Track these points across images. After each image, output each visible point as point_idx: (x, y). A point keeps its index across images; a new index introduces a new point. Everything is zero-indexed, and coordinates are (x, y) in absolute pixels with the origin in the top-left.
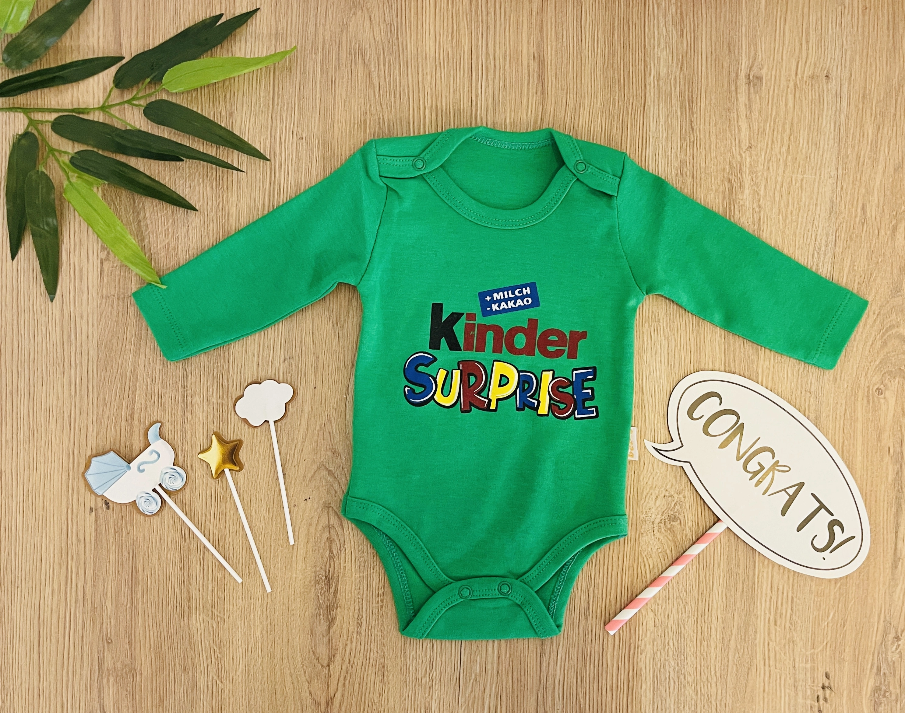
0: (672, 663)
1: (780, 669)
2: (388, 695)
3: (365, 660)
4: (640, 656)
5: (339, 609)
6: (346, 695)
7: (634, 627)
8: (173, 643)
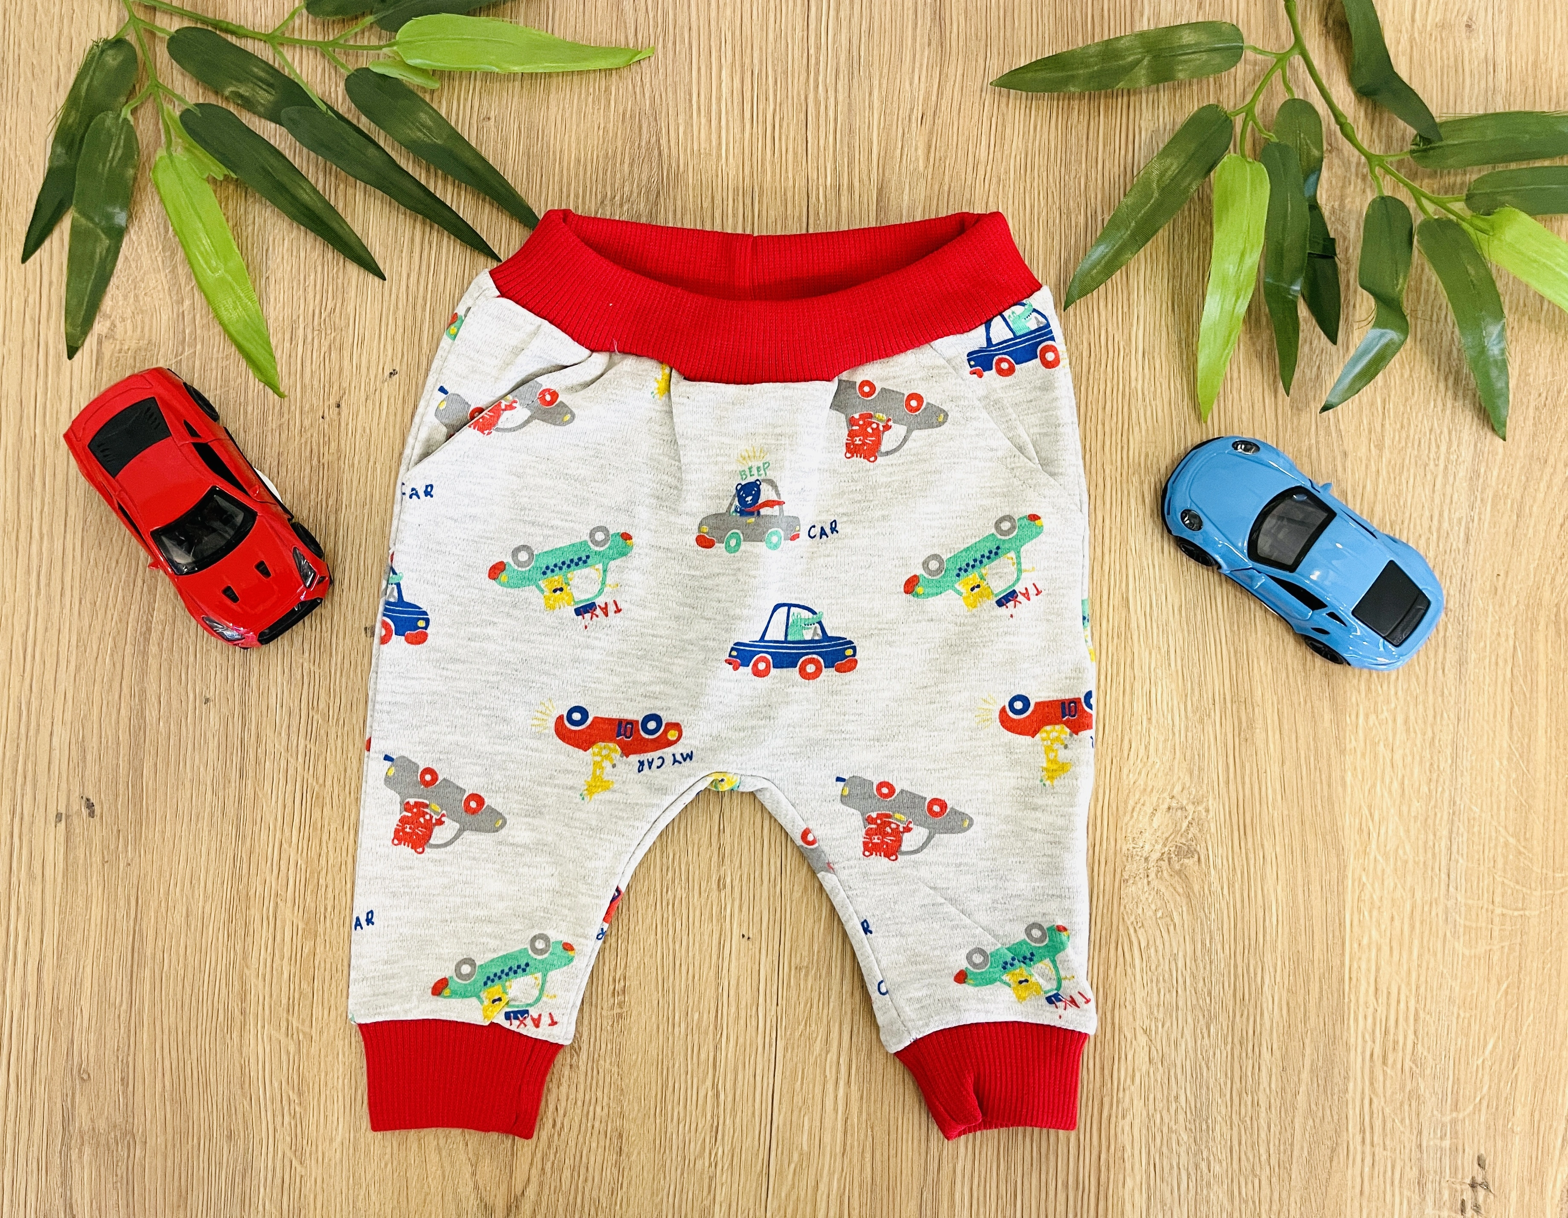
0: (1185, 1136)
1: (1393, 1150)
3: (584, 1120)
4: (1120, 1122)
6: (546, 1191)
7: (1110, 1063)
8: (207, 1084)
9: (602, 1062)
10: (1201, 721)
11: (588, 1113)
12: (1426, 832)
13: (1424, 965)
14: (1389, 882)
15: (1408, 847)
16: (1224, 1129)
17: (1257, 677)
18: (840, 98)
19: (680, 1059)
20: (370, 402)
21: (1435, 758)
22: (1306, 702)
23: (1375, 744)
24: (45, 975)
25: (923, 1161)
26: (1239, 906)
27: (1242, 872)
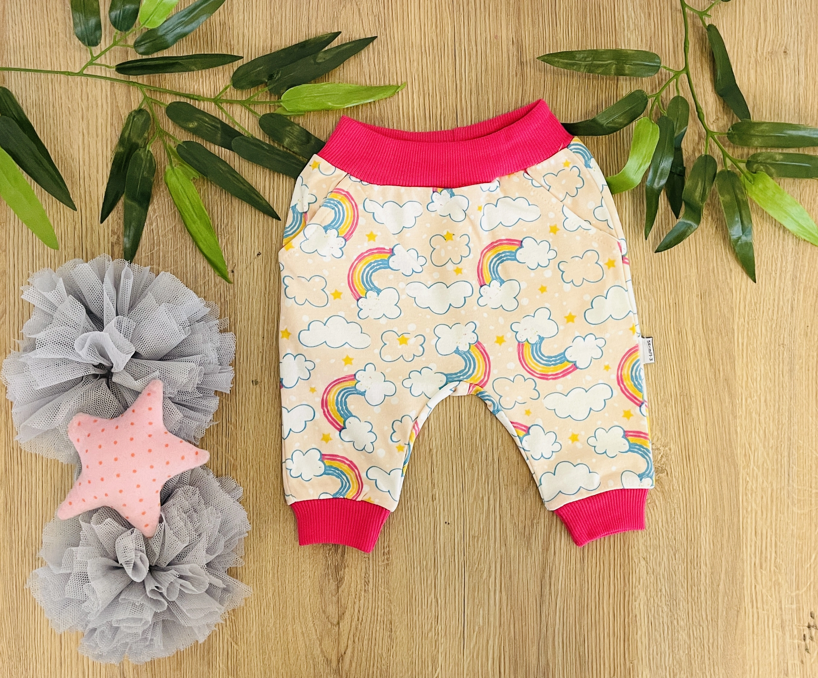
0: (665, 608)
1: (768, 611)
2: (396, 650)
3: (373, 617)
4: (634, 603)
5: (347, 570)
6: (356, 651)
7: (628, 575)
9: (380, 588)
10: (665, 406)
11: (374, 613)
12: (777, 455)
13: (779, 520)
14: (760, 480)
15: (769, 462)
17: (692, 383)
18: (473, 105)
19: (418, 585)
20: (248, 269)
21: (780, 418)
22: (716, 394)
23: (751, 413)
25: (539, 628)
26: (687, 495)
27: (689, 479)
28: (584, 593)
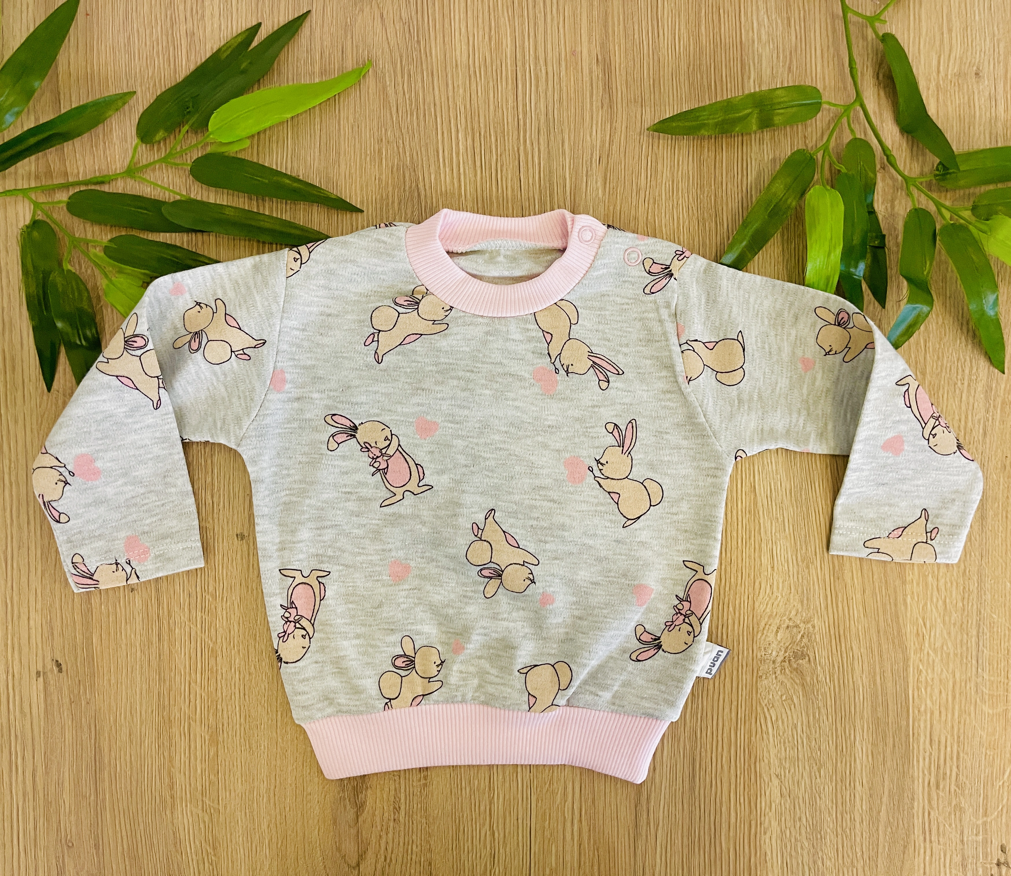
0: (806, 844)
1: (945, 844)
4: (763, 837)
5: (369, 791)
7: (755, 798)
8: (152, 844)
9: (415, 816)
10: (808, 567)
12: (962, 634)
13: (963, 721)
14: (938, 668)
15: (950, 644)
16: (832, 837)
18: (542, 149)
19: (467, 812)
21: (967, 583)
23: (925, 577)
24: (37, 779)
25: (632, 870)
26: (837, 690)
27: (839, 667)
28: (695, 821)
